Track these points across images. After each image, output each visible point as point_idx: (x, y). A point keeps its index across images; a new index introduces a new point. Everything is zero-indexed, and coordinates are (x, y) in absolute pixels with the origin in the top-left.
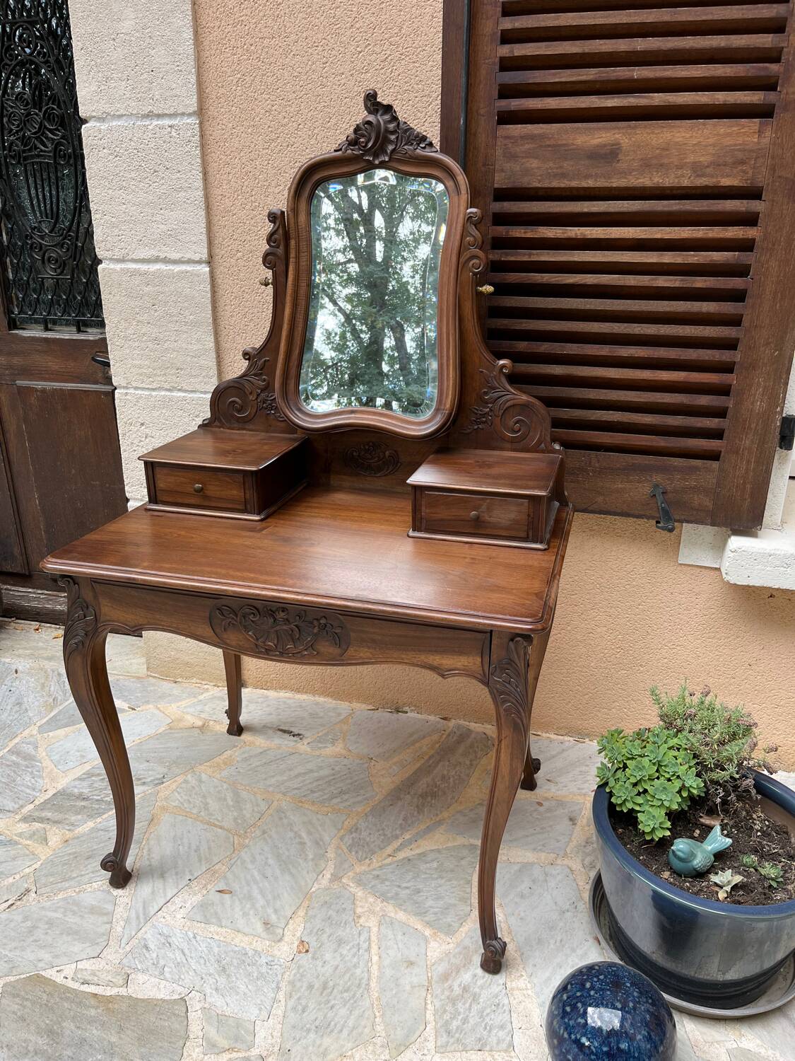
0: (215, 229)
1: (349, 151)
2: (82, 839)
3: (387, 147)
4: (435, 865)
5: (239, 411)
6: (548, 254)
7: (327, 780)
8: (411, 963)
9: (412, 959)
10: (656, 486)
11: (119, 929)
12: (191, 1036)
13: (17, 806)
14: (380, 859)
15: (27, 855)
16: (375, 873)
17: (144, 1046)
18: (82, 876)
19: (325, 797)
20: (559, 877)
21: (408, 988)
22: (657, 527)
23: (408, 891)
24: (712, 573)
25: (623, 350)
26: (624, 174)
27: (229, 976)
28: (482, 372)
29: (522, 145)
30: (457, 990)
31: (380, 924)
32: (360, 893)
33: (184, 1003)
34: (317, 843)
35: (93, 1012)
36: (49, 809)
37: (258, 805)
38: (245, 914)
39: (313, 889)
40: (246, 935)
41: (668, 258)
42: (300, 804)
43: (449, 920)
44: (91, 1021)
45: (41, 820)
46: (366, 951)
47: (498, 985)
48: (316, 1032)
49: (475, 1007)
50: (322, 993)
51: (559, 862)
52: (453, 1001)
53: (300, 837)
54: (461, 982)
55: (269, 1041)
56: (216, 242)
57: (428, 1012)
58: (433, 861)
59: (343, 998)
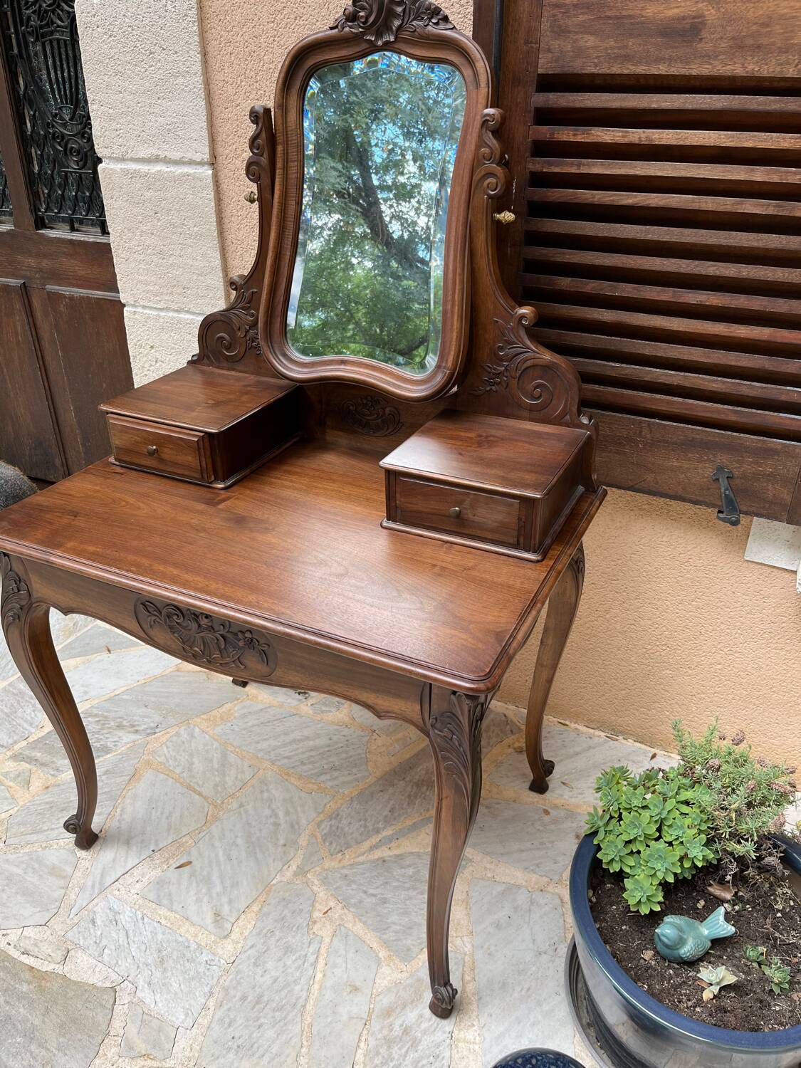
0: (218, 122)
1: (347, 29)
2: (63, 787)
3: (392, 22)
4: (411, 871)
5: (228, 349)
6: (602, 164)
7: (321, 751)
8: (355, 989)
9: (358, 984)
10: (720, 469)
11: (73, 897)
12: (112, 1033)
13: (10, 741)
14: (353, 856)
15: (7, 799)
16: (345, 871)
17: (64, 1036)
18: (52, 829)
19: (313, 772)
20: (547, 908)
21: (345, 1018)
22: (718, 517)
23: (373, 900)
24: (787, 575)
25: (690, 295)
26: (707, 57)
27: (165, 970)
28: (497, 322)
29: (576, 16)
30: (397, 1030)
31: (334, 935)
32: (322, 894)
33: (113, 994)
34: (292, 826)
35: (25, 988)
36: (40, 749)
37: (243, 772)
38: (199, 900)
39: (274, 882)
40: (193, 924)
41: (760, 174)
42: (286, 777)
43: (409, 942)
44: (21, 997)
45: (30, 760)
46: (311, 965)
47: (444, 1032)
48: (237, 1052)
49: (412, 1055)
50: (254, 1008)
51: (550, 889)
52: (389, 1042)
53: (276, 816)
54: (404, 1022)
55: (187, 1054)
56: (219, 139)
57: (359, 1051)
58: (409, 866)
59: (273, 1017)
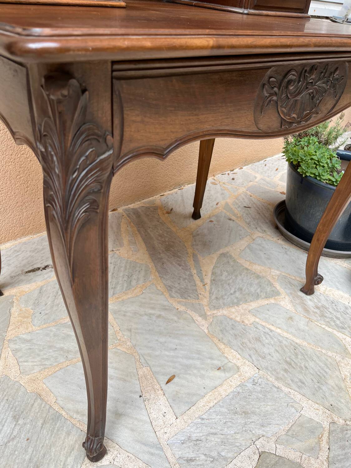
4: (225, 273)
8: (291, 318)
9: (288, 316)
14: (204, 290)
16: (213, 297)
20: (264, 243)
23: (238, 293)
27: (254, 413)
30: (317, 311)
31: (255, 316)
32: (225, 312)
34: (165, 309)
38: (202, 377)
39: (206, 331)
40: (221, 385)
43: (269, 289)
46: (271, 332)
47: (320, 295)
48: (322, 384)
49: (331, 310)
50: (294, 368)
51: (254, 237)
52: (323, 316)
54: (312, 307)
55: (321, 413)
57: (326, 329)
58: (221, 272)
59: (301, 359)
